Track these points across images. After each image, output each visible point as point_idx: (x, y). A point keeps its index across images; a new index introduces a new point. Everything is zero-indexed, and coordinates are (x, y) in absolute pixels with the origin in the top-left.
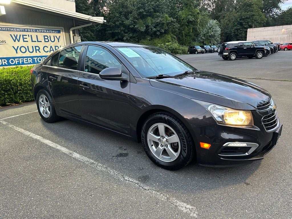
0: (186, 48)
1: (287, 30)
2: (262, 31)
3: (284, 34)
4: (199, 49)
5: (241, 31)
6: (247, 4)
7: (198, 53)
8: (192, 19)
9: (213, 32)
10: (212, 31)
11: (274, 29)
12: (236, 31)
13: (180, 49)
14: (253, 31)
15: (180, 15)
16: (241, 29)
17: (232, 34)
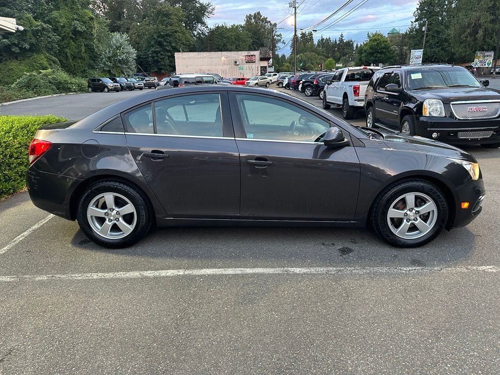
0: (84, 82)
1: (228, 59)
2: (195, 58)
3: (224, 64)
4: (110, 83)
5: (162, 55)
6: (163, 12)
7: (109, 91)
8: (81, 28)
9: (124, 54)
10: (123, 52)
11: (212, 56)
12: (155, 55)
13: (73, 84)
14: (183, 57)
15: (56, 18)
16: (162, 52)
17: (150, 59)
